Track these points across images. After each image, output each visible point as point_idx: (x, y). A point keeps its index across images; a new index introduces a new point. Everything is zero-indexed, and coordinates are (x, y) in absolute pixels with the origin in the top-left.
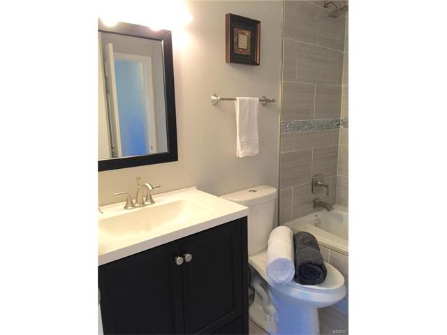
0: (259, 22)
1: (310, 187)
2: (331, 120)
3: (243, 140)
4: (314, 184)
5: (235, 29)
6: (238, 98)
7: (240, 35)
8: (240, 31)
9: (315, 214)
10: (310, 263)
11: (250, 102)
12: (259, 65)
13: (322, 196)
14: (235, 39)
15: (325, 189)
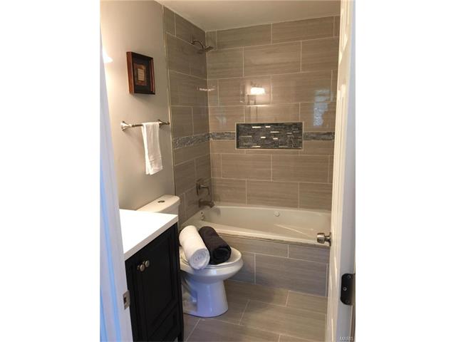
0: (152, 59)
1: (195, 191)
2: (203, 134)
3: (151, 160)
4: (199, 187)
5: (135, 64)
6: (144, 124)
7: (139, 70)
8: (138, 66)
9: (201, 211)
10: (220, 247)
11: (153, 126)
12: (154, 94)
13: (204, 196)
14: (135, 74)
15: (207, 190)
